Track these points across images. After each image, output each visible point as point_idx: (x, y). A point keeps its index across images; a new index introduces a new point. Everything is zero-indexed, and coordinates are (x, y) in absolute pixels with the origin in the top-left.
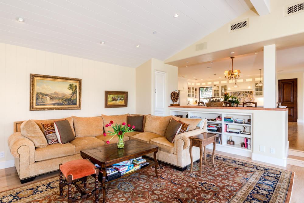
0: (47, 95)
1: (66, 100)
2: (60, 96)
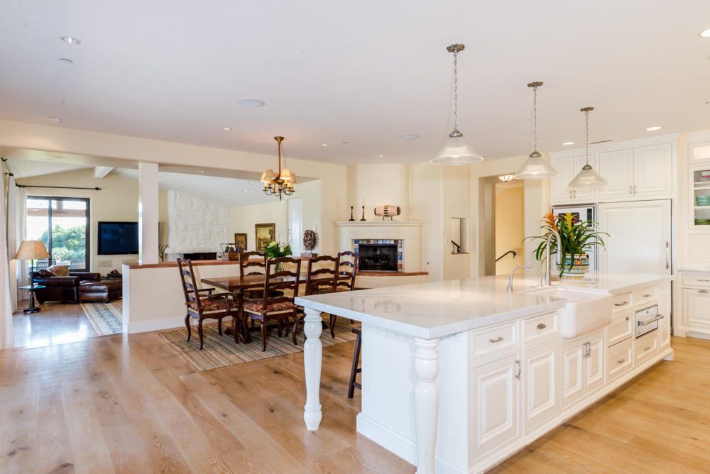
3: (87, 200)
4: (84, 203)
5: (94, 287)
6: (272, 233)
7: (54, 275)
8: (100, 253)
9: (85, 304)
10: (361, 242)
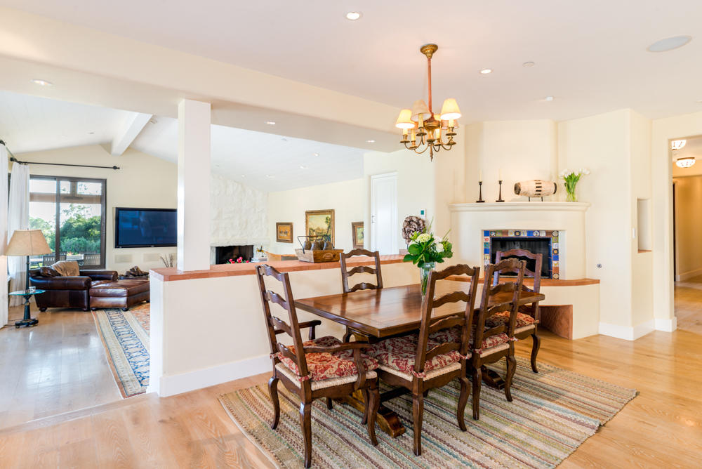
3: (104, 182)
4: (99, 185)
5: (109, 291)
6: (331, 222)
7: (60, 275)
8: (117, 245)
9: (97, 312)
10: (493, 234)
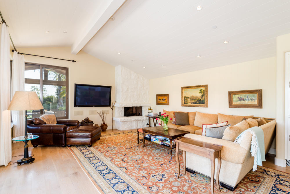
0: (188, 98)
1: (198, 100)
2: (195, 98)
3: (67, 69)
6: (205, 93)
7: (45, 123)
8: (76, 105)
